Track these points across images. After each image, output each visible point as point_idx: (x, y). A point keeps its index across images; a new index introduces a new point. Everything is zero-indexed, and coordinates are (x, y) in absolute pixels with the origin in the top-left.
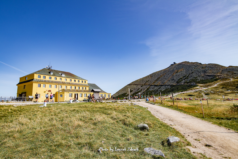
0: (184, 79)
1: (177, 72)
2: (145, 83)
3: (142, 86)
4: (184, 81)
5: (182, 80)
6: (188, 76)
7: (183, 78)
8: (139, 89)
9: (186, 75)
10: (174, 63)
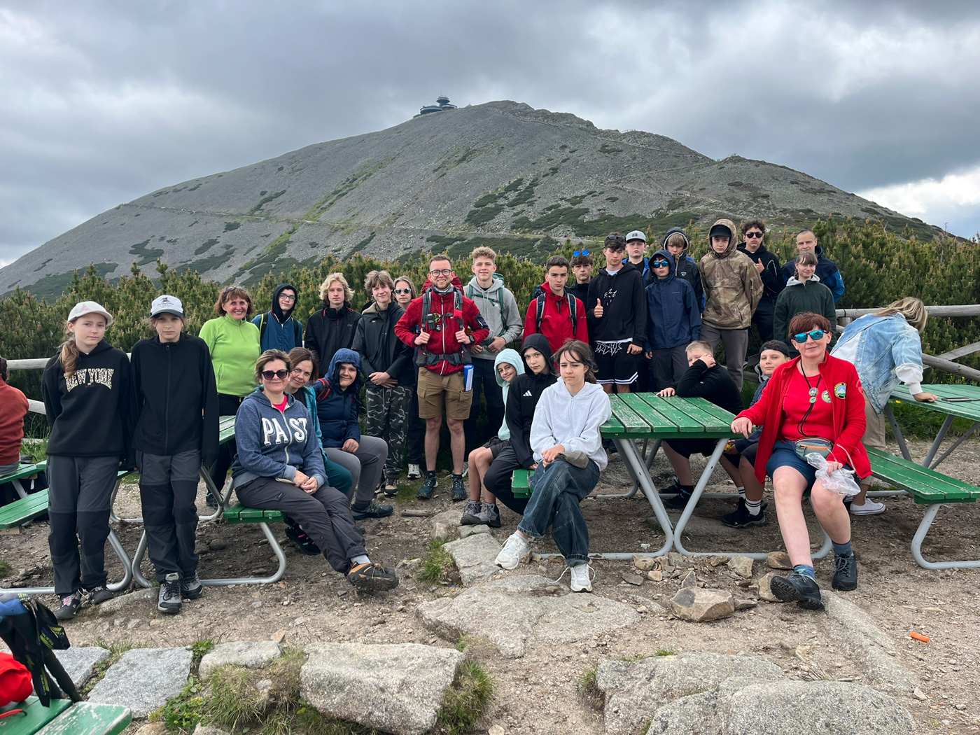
0: (512, 205)
1: (464, 159)
2: (258, 207)
3: (230, 227)
4: (506, 215)
5: (499, 209)
6: (530, 190)
7: (501, 195)
8: (213, 242)
9: (520, 182)
10: (444, 101)
